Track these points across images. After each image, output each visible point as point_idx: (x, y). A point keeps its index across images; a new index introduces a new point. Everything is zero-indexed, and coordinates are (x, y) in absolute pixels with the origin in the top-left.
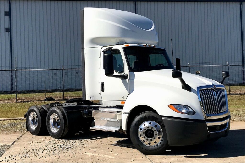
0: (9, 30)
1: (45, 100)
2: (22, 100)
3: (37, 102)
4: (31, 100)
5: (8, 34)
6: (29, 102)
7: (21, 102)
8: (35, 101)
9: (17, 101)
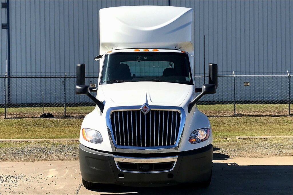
0: (6, 26)
1: (41, 117)
2: (13, 116)
3: (30, 119)
4: (24, 116)
5: (5, 31)
6: (21, 118)
7: (12, 118)
8: (28, 117)
9: (7, 117)
